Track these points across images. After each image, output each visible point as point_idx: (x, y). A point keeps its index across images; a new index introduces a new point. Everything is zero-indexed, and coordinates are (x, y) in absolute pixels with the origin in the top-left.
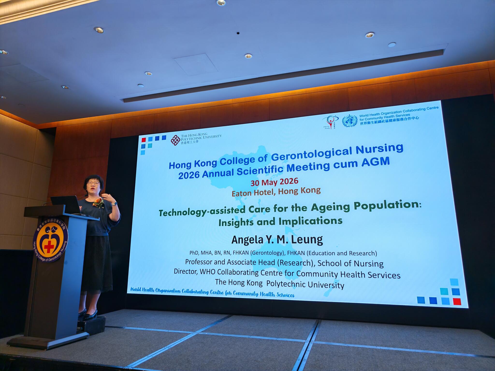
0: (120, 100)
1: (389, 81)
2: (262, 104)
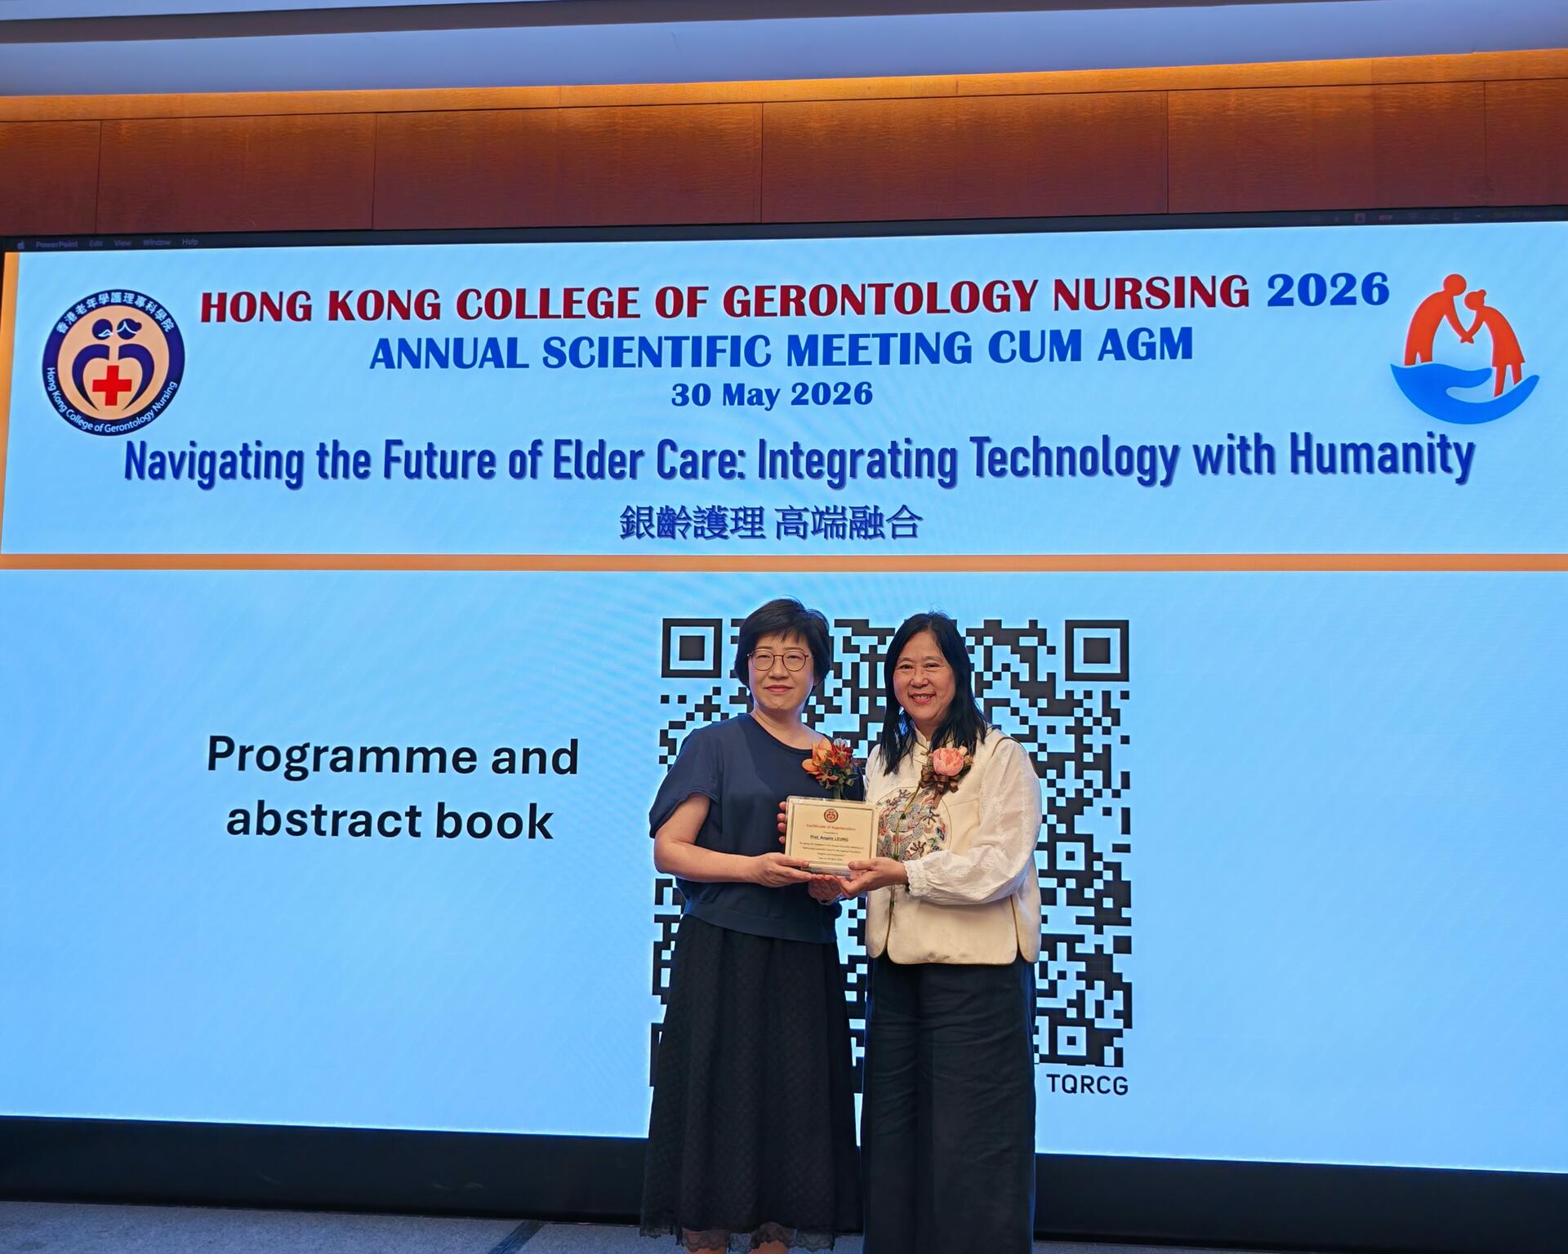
1: (1369, 80)
2: (721, 130)
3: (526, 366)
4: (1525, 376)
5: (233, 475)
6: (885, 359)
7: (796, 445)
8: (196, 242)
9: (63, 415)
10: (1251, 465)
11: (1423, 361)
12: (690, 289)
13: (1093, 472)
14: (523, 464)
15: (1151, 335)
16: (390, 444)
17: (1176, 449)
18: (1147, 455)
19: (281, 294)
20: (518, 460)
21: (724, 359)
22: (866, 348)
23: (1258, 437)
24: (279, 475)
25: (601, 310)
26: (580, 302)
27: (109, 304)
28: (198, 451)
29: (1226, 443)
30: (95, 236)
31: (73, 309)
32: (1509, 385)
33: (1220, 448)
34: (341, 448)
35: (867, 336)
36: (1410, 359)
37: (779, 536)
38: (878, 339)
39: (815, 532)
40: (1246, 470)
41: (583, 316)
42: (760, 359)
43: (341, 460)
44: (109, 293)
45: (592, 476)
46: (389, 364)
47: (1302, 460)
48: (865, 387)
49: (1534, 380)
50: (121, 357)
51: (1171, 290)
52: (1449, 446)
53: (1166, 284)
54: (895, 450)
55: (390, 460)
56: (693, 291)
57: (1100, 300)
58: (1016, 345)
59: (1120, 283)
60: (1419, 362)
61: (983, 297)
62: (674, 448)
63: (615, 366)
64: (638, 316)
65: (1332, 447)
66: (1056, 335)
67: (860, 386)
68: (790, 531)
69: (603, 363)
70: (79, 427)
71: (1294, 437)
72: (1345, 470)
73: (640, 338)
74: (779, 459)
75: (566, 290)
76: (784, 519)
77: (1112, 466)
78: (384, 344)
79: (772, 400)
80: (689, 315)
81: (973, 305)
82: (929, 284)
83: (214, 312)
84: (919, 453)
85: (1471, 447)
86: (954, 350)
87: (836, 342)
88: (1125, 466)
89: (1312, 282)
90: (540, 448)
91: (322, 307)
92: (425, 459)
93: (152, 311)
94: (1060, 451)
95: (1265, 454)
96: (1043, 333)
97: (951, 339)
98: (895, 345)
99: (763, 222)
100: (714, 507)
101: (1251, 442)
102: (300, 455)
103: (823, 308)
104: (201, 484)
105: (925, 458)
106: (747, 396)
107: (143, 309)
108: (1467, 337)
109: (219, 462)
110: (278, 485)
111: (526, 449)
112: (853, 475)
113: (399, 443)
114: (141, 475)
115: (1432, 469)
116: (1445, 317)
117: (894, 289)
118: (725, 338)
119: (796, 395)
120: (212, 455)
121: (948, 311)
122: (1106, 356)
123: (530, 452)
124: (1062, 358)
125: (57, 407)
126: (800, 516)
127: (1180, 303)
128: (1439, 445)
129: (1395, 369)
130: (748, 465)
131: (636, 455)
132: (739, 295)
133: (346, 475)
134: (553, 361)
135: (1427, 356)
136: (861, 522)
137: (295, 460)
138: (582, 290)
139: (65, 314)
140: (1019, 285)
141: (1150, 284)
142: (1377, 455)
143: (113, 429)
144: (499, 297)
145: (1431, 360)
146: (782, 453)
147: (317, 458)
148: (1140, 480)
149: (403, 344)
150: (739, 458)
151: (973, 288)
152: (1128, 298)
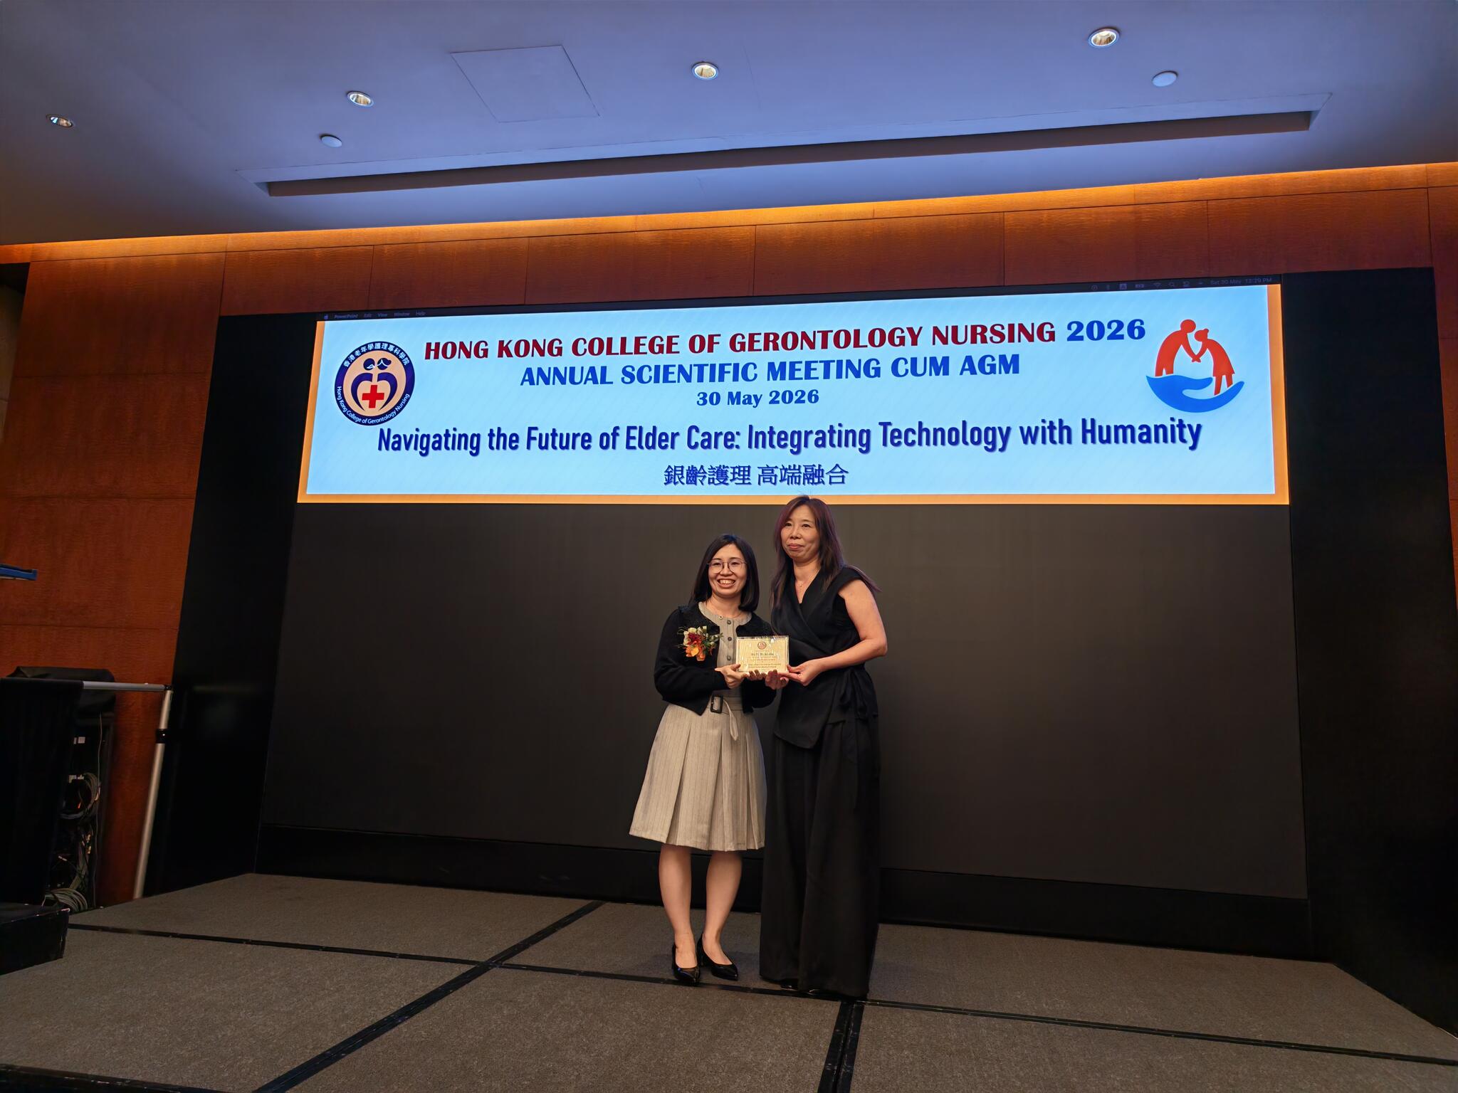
0: (258, 184)
1: (1133, 202)
2: (731, 242)
3: (612, 383)
4: (1235, 381)
5: (439, 448)
6: (827, 376)
7: (771, 428)
8: (423, 314)
9: (345, 414)
10: (1057, 438)
11: (1167, 373)
12: (709, 336)
13: (956, 443)
14: (608, 441)
15: (993, 359)
16: (530, 429)
17: (1009, 429)
18: (990, 433)
19: (471, 342)
20: (605, 438)
21: (729, 377)
22: (815, 369)
23: (1061, 421)
24: (466, 448)
25: (657, 349)
26: (644, 345)
27: (373, 350)
28: (420, 435)
29: (1040, 425)
30: (367, 311)
31: (353, 353)
32: (1224, 388)
33: (1037, 428)
34: (502, 432)
35: (816, 362)
36: (1159, 372)
37: (759, 483)
38: (823, 364)
39: (780, 481)
40: (1053, 442)
41: (646, 353)
42: (751, 376)
43: (502, 439)
44: (374, 343)
45: (648, 447)
46: (532, 383)
47: (1089, 436)
48: (814, 393)
49: (1240, 385)
50: (378, 381)
51: (1006, 332)
52: (1184, 426)
53: (1003, 328)
54: (832, 431)
55: (530, 438)
56: (711, 337)
57: (961, 338)
58: (909, 366)
59: (974, 328)
60: (1164, 374)
61: (888, 337)
62: (697, 430)
63: (663, 382)
64: (678, 352)
65: (1108, 428)
66: (933, 360)
67: (812, 391)
68: (767, 480)
69: (657, 381)
70: (353, 421)
71: (1084, 421)
72: (1117, 441)
73: (679, 365)
74: (761, 437)
75: (636, 338)
76: (763, 473)
77: (968, 439)
78: (529, 371)
79: (757, 401)
80: (709, 351)
81: (882, 343)
82: (855, 331)
83: (432, 353)
84: (847, 432)
85: (1199, 427)
86: (869, 370)
87: (797, 366)
88: (976, 440)
89: (1095, 326)
90: (618, 431)
91: (493, 350)
92: (550, 438)
93: (398, 353)
94: (936, 431)
95: (1065, 432)
96: (925, 359)
97: (868, 363)
98: (833, 367)
99: (755, 295)
100: (720, 466)
101: (1057, 424)
102: (478, 436)
103: (790, 346)
104: (421, 453)
105: (851, 435)
106: (742, 399)
107: (392, 352)
108: (1196, 358)
109: (432, 440)
110: (464, 454)
111: (610, 432)
112: (806, 445)
113: (536, 429)
114: (387, 448)
115: (1173, 441)
116: (1182, 346)
117: (833, 334)
118: (730, 364)
119: (771, 398)
120: (428, 436)
121: (866, 346)
122: (965, 372)
123: (612, 434)
124: (937, 374)
125: (342, 409)
126: (773, 470)
127: (1011, 340)
128: (1178, 426)
129: (1148, 377)
130: (742, 440)
131: (674, 435)
132: (739, 339)
133: (504, 448)
134: (627, 379)
135: (1170, 370)
136: (810, 475)
137: (475, 439)
138: (645, 337)
139: (349, 356)
140: (911, 330)
141: (992, 329)
142: (1138, 432)
143: (372, 422)
144: (596, 343)
145: (1172, 372)
146: (763, 433)
147: (488, 438)
148: (986, 448)
149: (540, 371)
150: (736, 436)
151: (882, 332)
152: (979, 337)
